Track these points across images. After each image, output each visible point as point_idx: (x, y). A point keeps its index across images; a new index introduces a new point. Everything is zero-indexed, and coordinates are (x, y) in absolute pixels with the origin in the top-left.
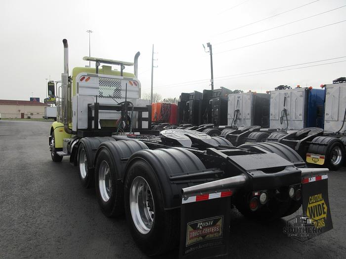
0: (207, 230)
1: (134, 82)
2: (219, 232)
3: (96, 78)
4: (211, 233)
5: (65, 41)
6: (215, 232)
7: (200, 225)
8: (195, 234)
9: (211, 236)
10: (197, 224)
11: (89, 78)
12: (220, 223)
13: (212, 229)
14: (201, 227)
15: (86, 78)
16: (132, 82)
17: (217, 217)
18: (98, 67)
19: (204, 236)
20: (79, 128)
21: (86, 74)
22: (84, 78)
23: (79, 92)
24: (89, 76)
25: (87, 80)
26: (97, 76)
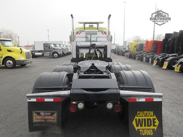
0: (47, 117)
1: (104, 32)
2: (55, 120)
3: (84, 32)
4: (50, 119)
5: (72, 15)
6: (52, 119)
7: (42, 113)
8: (39, 117)
9: (50, 121)
10: (40, 113)
11: (80, 33)
12: (55, 115)
13: (51, 117)
14: (43, 115)
15: (79, 32)
16: (103, 32)
17: (53, 112)
18: (85, 26)
19: (46, 120)
20: (73, 58)
21: (78, 31)
22: (78, 32)
23: (76, 40)
24: (81, 32)
25: (79, 34)
26: (84, 31)
